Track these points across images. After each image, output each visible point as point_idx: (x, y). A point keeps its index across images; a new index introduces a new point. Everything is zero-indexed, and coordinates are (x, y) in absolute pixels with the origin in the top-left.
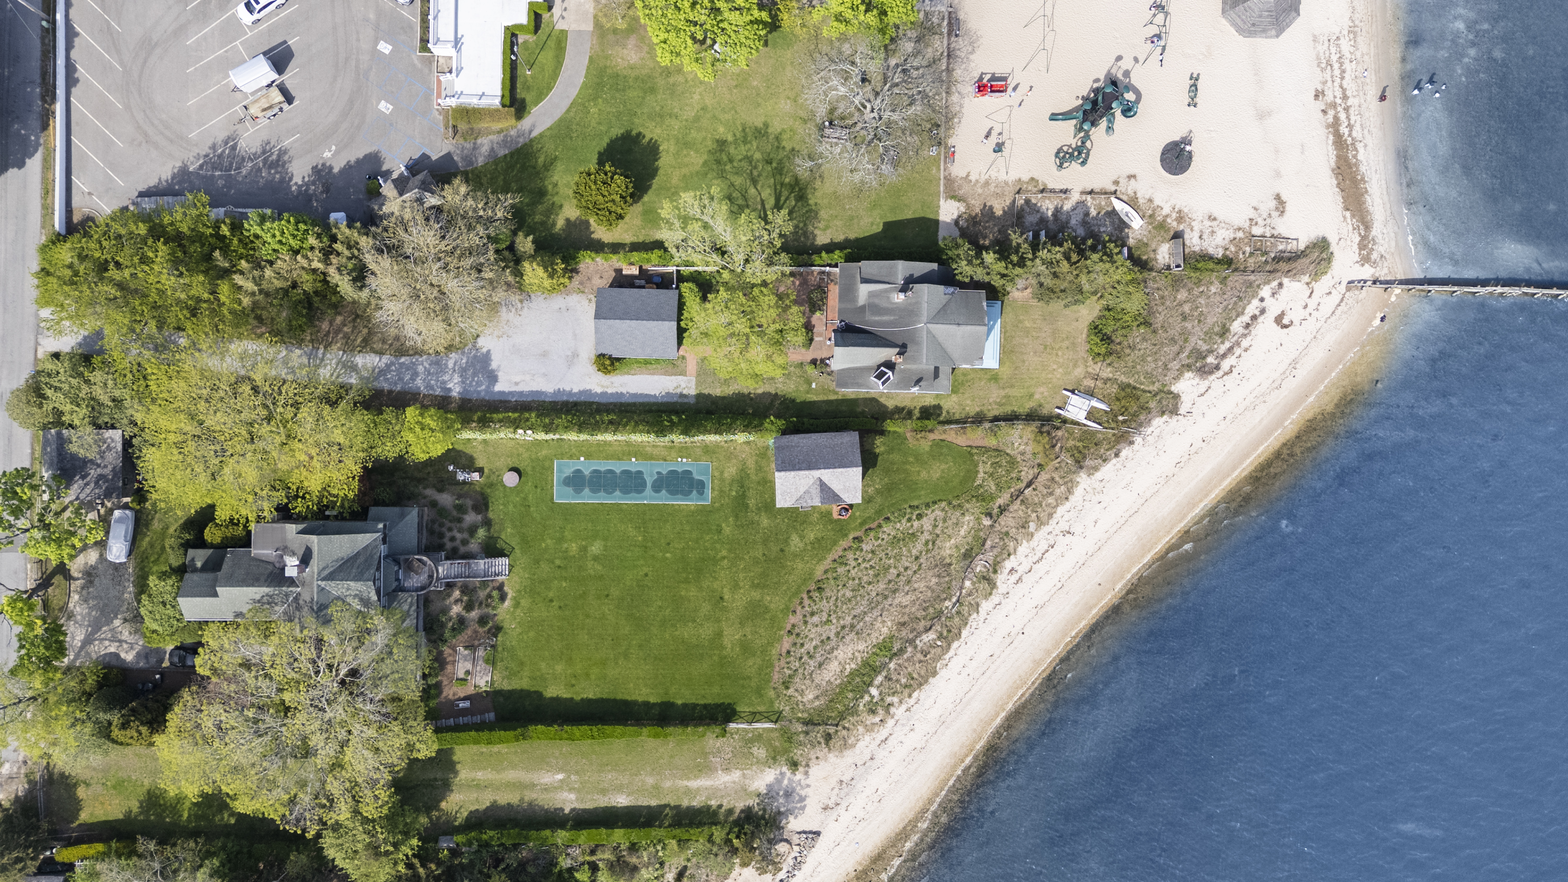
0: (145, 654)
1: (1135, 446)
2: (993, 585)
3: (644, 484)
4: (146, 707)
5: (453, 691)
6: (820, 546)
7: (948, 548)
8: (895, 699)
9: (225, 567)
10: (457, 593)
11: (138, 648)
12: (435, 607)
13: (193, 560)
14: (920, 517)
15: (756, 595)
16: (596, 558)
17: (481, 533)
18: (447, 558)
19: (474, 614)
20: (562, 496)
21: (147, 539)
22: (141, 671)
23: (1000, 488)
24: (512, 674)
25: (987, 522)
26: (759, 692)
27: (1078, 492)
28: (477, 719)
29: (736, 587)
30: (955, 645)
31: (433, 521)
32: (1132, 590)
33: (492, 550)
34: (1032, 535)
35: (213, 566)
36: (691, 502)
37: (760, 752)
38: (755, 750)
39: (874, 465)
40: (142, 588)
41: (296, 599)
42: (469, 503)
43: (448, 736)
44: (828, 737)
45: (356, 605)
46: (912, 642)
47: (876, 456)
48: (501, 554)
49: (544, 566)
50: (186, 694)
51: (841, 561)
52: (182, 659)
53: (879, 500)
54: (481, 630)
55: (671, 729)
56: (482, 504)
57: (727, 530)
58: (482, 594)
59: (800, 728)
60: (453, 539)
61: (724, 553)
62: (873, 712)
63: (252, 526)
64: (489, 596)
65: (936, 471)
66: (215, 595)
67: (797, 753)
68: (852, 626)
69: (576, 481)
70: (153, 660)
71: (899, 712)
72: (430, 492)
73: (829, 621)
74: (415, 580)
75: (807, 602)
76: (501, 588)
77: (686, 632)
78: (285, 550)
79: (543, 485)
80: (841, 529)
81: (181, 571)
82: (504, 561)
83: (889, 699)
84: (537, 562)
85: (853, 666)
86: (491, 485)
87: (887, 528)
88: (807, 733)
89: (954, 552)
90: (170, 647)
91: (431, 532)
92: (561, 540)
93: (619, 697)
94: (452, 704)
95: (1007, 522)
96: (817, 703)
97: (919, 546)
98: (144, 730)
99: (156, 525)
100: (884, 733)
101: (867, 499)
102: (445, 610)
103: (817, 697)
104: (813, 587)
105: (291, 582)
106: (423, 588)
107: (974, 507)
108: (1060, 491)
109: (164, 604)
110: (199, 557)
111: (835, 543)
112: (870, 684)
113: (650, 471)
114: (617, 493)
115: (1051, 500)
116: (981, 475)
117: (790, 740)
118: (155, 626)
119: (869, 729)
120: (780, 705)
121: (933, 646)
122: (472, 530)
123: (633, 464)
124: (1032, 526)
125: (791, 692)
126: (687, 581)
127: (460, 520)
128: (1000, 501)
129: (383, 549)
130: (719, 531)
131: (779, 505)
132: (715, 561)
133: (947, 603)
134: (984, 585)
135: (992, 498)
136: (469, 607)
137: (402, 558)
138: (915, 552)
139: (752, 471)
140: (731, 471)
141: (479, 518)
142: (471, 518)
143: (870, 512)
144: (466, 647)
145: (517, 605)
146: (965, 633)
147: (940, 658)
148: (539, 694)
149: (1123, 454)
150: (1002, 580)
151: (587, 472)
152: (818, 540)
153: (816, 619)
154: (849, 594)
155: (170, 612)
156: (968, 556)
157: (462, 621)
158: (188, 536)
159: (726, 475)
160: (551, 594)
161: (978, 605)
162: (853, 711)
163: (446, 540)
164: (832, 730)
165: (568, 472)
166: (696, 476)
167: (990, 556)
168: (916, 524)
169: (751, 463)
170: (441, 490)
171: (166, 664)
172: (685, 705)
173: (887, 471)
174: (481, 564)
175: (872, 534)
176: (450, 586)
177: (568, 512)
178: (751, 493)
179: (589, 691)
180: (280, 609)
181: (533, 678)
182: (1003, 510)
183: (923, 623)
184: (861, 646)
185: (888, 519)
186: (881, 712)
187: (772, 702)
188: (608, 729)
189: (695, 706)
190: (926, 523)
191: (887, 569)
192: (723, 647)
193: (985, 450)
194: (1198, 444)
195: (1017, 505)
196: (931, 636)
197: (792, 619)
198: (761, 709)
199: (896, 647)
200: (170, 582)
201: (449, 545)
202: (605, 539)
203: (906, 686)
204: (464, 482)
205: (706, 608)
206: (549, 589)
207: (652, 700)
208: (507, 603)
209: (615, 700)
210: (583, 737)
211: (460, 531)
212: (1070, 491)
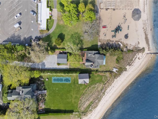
0: (3, 104)
1: (121, 75)
2: (105, 94)
3: (63, 80)
4: (3, 112)
5: (40, 108)
6: (84, 89)
7: (99, 89)
8: (93, 109)
9: (13, 92)
10: (40, 95)
11: (2, 103)
12: (38, 97)
13: (9, 91)
14: (96, 85)
15: (76, 95)
16: (57, 90)
17: (43, 87)
18: (39, 91)
19: (42, 98)
20: (53, 82)
21: (4, 88)
22: (3, 106)
23: (105, 81)
24: (47, 106)
25: (104, 85)
26: (76, 108)
27: (115, 81)
28: (43, 112)
29: (74, 94)
30: (100, 102)
31: (38, 85)
32: (121, 94)
33: (45, 89)
34: (109, 87)
35: (11, 92)
36: (68, 83)
37: (77, 117)
38: (76, 116)
39: (90, 78)
40: (3, 95)
41: (21, 97)
42: (42, 83)
43: (39, 115)
44: (85, 115)
45: (28, 98)
46: (95, 102)
47: (90, 77)
48: (46, 90)
49: (51, 91)
50: (8, 110)
51: (86, 91)
52: (8, 105)
53: (91, 82)
54: (43, 100)
55: (66, 114)
56: (43, 83)
57: (73, 86)
58: (43, 95)
59: (81, 113)
60: (40, 88)
61: (72, 89)
62: (90, 111)
63: (16, 87)
64: (44, 96)
65: (97, 79)
66: (12, 97)
67: (81, 117)
68: (88, 99)
69: (55, 80)
70: (4, 105)
71: (93, 111)
72: (37, 81)
73: (85, 99)
74: (35, 94)
75: (82, 96)
76: (46, 94)
77: (68, 100)
78: (20, 90)
79: (51, 80)
80: (86, 86)
81: (8, 93)
82: (46, 91)
83: (92, 109)
84: (50, 91)
85: (88, 105)
86: (45, 80)
87: (92, 86)
88: (82, 114)
89: (100, 89)
90: (6, 103)
91: (37, 87)
92: (53, 88)
93: (60, 109)
94: (40, 110)
95: (106, 85)
96: (83, 110)
97: (96, 89)
98: (3, 115)
99: (5, 86)
100: (91, 114)
101: (90, 82)
102: (39, 98)
103: (83, 109)
104: (83, 94)
105: (21, 95)
106: (36, 95)
107: (102, 83)
108: (112, 81)
109: (6, 97)
110: (10, 91)
111: (86, 88)
112: (90, 107)
113: (64, 78)
114: (60, 81)
115: (111, 82)
116: (103, 79)
117: (80, 115)
118: (4, 100)
119: (90, 113)
120: (79, 110)
121: (97, 102)
122: (42, 87)
123: (62, 78)
124: (109, 86)
125: (80, 108)
126: (68, 93)
127: (41, 85)
128: (105, 83)
129: (32, 90)
130: (72, 87)
131: (79, 83)
132: (71, 91)
133: (99, 96)
134: (103, 94)
135: (104, 82)
136: (42, 97)
137: (34, 91)
138: (95, 89)
139: (76, 78)
140: (73, 78)
141: (43, 85)
142: (42, 85)
143: (90, 84)
144: (42, 103)
145: (48, 97)
146: (101, 100)
147: (98, 104)
148: (50, 109)
149: (120, 76)
150: (105, 93)
151: (56, 79)
152: (84, 88)
153: (83, 98)
154: (87, 95)
155: (6, 99)
156: (102, 90)
157: (41, 99)
158: (8, 88)
159: (73, 79)
160: (52, 95)
161: (103, 97)
162: (88, 111)
163: (39, 88)
164: (85, 114)
165: (54, 79)
166: (69, 79)
167: (104, 90)
168: (95, 86)
169: (76, 77)
170: (39, 81)
171: (6, 105)
172: (68, 110)
173: (92, 78)
174: (43, 91)
175: (90, 87)
176: (40, 94)
177: (54, 84)
178: (76, 81)
179: (56, 108)
180: (19, 98)
181: (49, 106)
182: (106, 84)
183: (96, 99)
184: (89, 102)
185: (92, 85)
186: (91, 111)
187: (78, 110)
188: (58, 114)
189: (69, 110)
190: (97, 85)
191: (92, 92)
192: (72, 102)
193: (103, 76)
194: (129, 75)
195: (107, 83)
196: (97, 101)
197: (81, 99)
198: (77, 111)
199: (93, 102)
200: (6, 95)
201: (40, 89)
202: (58, 88)
203: (94, 108)
204: (41, 80)
205: (70, 97)
206: (51, 94)
207: (64, 109)
208: (46, 96)
209: (59, 110)
210: (55, 115)
211: (41, 87)
212: (114, 81)
